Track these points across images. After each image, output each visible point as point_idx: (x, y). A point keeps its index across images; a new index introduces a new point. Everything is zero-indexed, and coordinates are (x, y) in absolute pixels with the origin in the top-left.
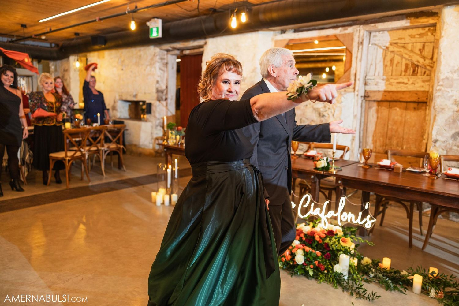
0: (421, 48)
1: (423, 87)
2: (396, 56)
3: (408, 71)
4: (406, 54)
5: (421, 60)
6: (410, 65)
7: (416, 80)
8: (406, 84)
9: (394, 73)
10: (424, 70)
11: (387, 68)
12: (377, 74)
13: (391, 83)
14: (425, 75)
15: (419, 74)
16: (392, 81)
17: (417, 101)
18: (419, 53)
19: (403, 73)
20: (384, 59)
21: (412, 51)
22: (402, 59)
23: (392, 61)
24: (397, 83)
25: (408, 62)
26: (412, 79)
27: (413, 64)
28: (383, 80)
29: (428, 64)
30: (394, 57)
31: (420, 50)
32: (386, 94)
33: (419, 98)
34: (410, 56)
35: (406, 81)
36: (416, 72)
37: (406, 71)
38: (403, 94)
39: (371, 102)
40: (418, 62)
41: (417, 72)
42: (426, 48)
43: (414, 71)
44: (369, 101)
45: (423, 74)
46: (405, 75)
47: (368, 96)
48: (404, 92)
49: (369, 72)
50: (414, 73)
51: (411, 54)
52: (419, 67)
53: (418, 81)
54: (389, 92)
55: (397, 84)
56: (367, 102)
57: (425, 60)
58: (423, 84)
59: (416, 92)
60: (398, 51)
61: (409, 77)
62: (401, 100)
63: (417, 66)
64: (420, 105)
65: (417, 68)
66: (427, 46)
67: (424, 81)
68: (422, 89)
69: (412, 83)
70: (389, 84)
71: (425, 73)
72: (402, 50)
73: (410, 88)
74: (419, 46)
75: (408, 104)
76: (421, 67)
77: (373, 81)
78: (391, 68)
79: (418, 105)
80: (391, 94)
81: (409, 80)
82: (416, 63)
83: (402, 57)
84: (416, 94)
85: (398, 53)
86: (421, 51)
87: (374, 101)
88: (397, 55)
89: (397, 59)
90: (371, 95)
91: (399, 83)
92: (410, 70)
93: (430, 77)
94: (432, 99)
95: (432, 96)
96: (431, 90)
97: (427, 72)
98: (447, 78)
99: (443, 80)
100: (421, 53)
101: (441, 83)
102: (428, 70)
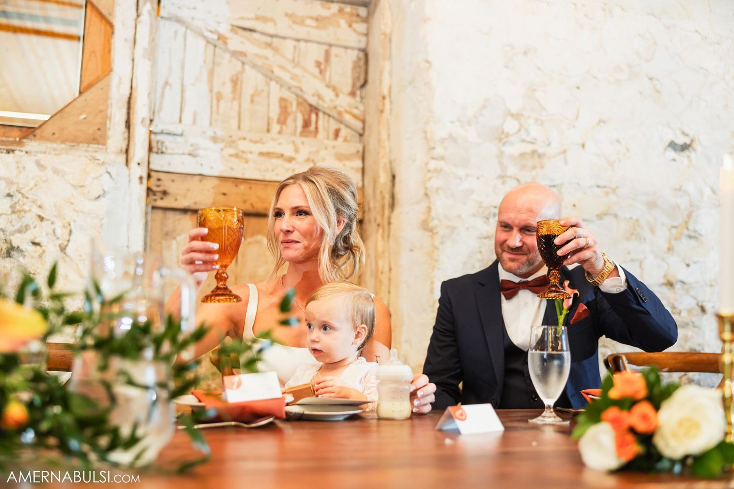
0: (322, 59)
2: (247, 67)
3: (290, 120)
4: (282, 68)
5: (328, 94)
6: (295, 104)
7: (318, 152)
8: (290, 160)
9: (246, 123)
10: (333, 125)
11: (222, 104)
12: (187, 118)
13: (243, 152)
14: (340, 139)
15: (321, 134)
16: (243, 145)
18: (316, 71)
19: (276, 127)
20: (211, 73)
21: (295, 62)
22: (268, 85)
23: (235, 82)
24: (261, 154)
25: (287, 94)
26: (308, 147)
27: (302, 102)
28: (215, 139)
29: (348, 109)
30: (243, 71)
31: (318, 64)
32: (228, 187)
34: (294, 77)
35: (288, 151)
36: (312, 127)
37: (282, 121)
39: (171, 215)
40: (320, 97)
41: (317, 128)
42: (333, 59)
43: (306, 124)
44: (166, 209)
45: (332, 135)
46: (280, 132)
47: (165, 193)
49: (160, 109)
50: (308, 129)
51: (297, 71)
52: (321, 115)
54: (237, 181)
55: (262, 158)
56: (159, 214)
57: (337, 95)
60: (257, 55)
61: (299, 140)
63: (315, 109)
65: (313, 117)
66: (336, 56)
67: (340, 157)
69: (308, 160)
70: (237, 156)
71: (337, 133)
72: (269, 53)
74: (315, 53)
76: (324, 113)
77: (178, 139)
78: (235, 103)
80: (242, 187)
81: (297, 151)
82: (313, 101)
83: (270, 76)
85: (260, 62)
86: (323, 67)
87: (185, 211)
88: (254, 66)
89: (252, 79)
90: (171, 187)
91: (268, 155)
92: (295, 120)
93: (360, 147)
94: (392, 206)
95: (393, 197)
96: (384, 178)
97: (344, 132)
98: (452, 138)
99: (443, 140)
100: (321, 72)
101: (439, 151)
102: (347, 126)
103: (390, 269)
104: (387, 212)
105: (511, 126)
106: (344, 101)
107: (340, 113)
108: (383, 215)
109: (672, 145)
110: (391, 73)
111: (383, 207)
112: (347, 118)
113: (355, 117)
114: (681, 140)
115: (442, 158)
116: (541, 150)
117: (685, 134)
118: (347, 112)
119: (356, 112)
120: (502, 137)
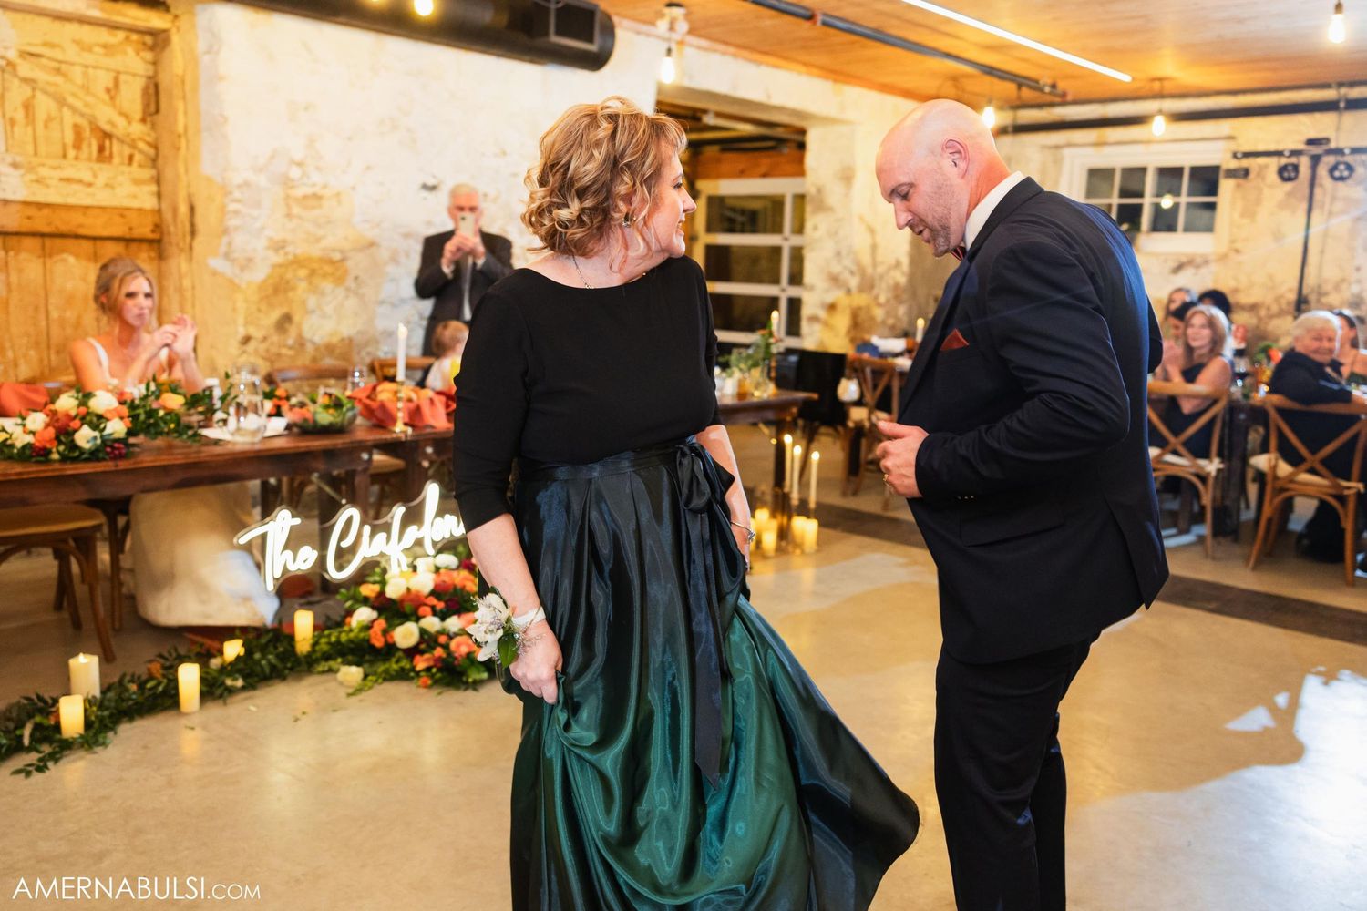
0: (111, 85)
1: (135, 196)
2: (38, 94)
3: (85, 146)
4: (73, 94)
5: (121, 122)
6: (88, 130)
7: (114, 177)
8: (90, 185)
9: (42, 149)
10: (127, 151)
11: (16, 129)
13: (44, 178)
14: (135, 164)
15: (116, 160)
16: (42, 171)
17: (128, 236)
18: (106, 97)
19: (72, 153)
22: (60, 111)
23: (27, 107)
24: (62, 180)
25: (80, 121)
26: (105, 173)
27: (96, 129)
28: (14, 165)
29: (140, 136)
30: (34, 97)
31: (108, 91)
32: (30, 211)
33: (131, 229)
34: (86, 105)
35: (87, 177)
36: (107, 153)
37: (77, 147)
38: (84, 214)
40: (112, 124)
41: (111, 154)
42: (123, 87)
43: (101, 149)
45: (126, 161)
46: (76, 158)
48: (87, 207)
50: (103, 155)
51: (89, 99)
52: (115, 142)
53: (121, 178)
54: (39, 205)
55: (62, 184)
57: (130, 123)
58: (134, 189)
59: (122, 212)
60: (47, 82)
61: (97, 166)
62: (82, 231)
63: (108, 135)
64: (134, 246)
65: (107, 143)
66: (125, 83)
67: (137, 182)
68: (135, 204)
69: (107, 185)
70: (37, 181)
71: (131, 158)
72: (57, 78)
73: (101, 197)
74: (103, 78)
75: (99, 243)
76: (118, 139)
78: (30, 129)
79: (127, 246)
80: (47, 212)
81: (95, 176)
82: (107, 128)
83: (62, 103)
84: (122, 216)
85: (51, 89)
86: (113, 93)
88: (46, 93)
89: (44, 105)
91: (68, 180)
92: (90, 145)
93: (153, 172)
94: (193, 233)
95: (193, 225)
96: (183, 209)
97: (138, 157)
98: (246, 184)
99: (239, 186)
100: (112, 98)
101: (237, 194)
102: (141, 151)
103: (193, 288)
104: (188, 238)
105: (295, 173)
106: (137, 129)
107: (133, 140)
108: (185, 241)
109: (426, 187)
110: (186, 113)
111: (184, 236)
112: (141, 145)
113: (149, 144)
114: (431, 182)
115: (238, 201)
116: (320, 192)
117: (434, 177)
118: (141, 139)
119: (148, 139)
120: (287, 182)
